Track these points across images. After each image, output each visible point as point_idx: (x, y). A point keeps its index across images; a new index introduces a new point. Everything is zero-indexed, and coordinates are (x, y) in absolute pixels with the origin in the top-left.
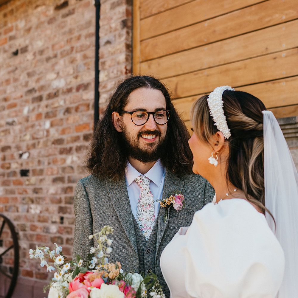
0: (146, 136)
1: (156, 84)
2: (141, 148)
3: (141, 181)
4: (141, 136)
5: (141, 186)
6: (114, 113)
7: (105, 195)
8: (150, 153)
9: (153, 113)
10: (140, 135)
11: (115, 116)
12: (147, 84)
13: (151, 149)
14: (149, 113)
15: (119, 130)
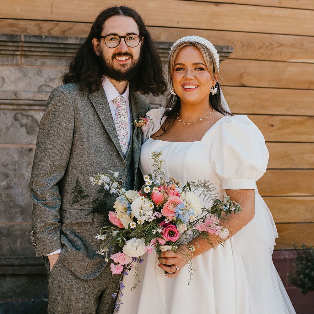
0: (119, 58)
1: (128, 12)
2: (115, 69)
3: (121, 101)
4: (115, 58)
5: (121, 105)
6: (94, 39)
7: (90, 108)
8: (123, 73)
9: (124, 37)
10: (114, 56)
11: (95, 42)
12: (120, 13)
13: (124, 70)
14: (120, 37)
15: (98, 54)
